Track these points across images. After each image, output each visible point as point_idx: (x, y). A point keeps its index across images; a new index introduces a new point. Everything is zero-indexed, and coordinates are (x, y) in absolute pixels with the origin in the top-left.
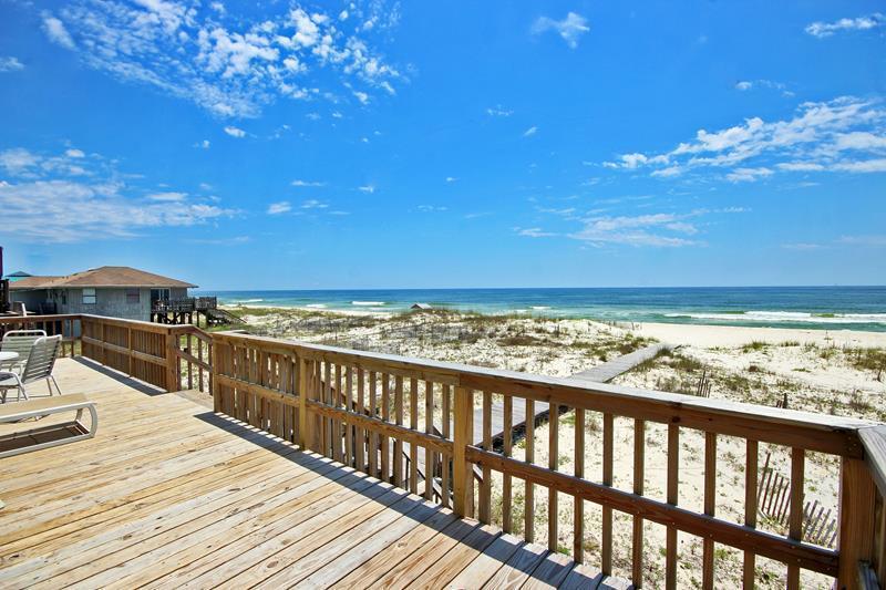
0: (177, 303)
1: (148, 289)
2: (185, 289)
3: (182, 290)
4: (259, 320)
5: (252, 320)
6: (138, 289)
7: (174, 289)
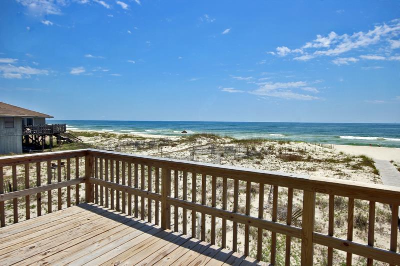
0: (40, 128)
1: (20, 118)
2: (44, 118)
3: (42, 119)
4: (90, 140)
5: (85, 140)
6: (13, 118)
7: (36, 118)
